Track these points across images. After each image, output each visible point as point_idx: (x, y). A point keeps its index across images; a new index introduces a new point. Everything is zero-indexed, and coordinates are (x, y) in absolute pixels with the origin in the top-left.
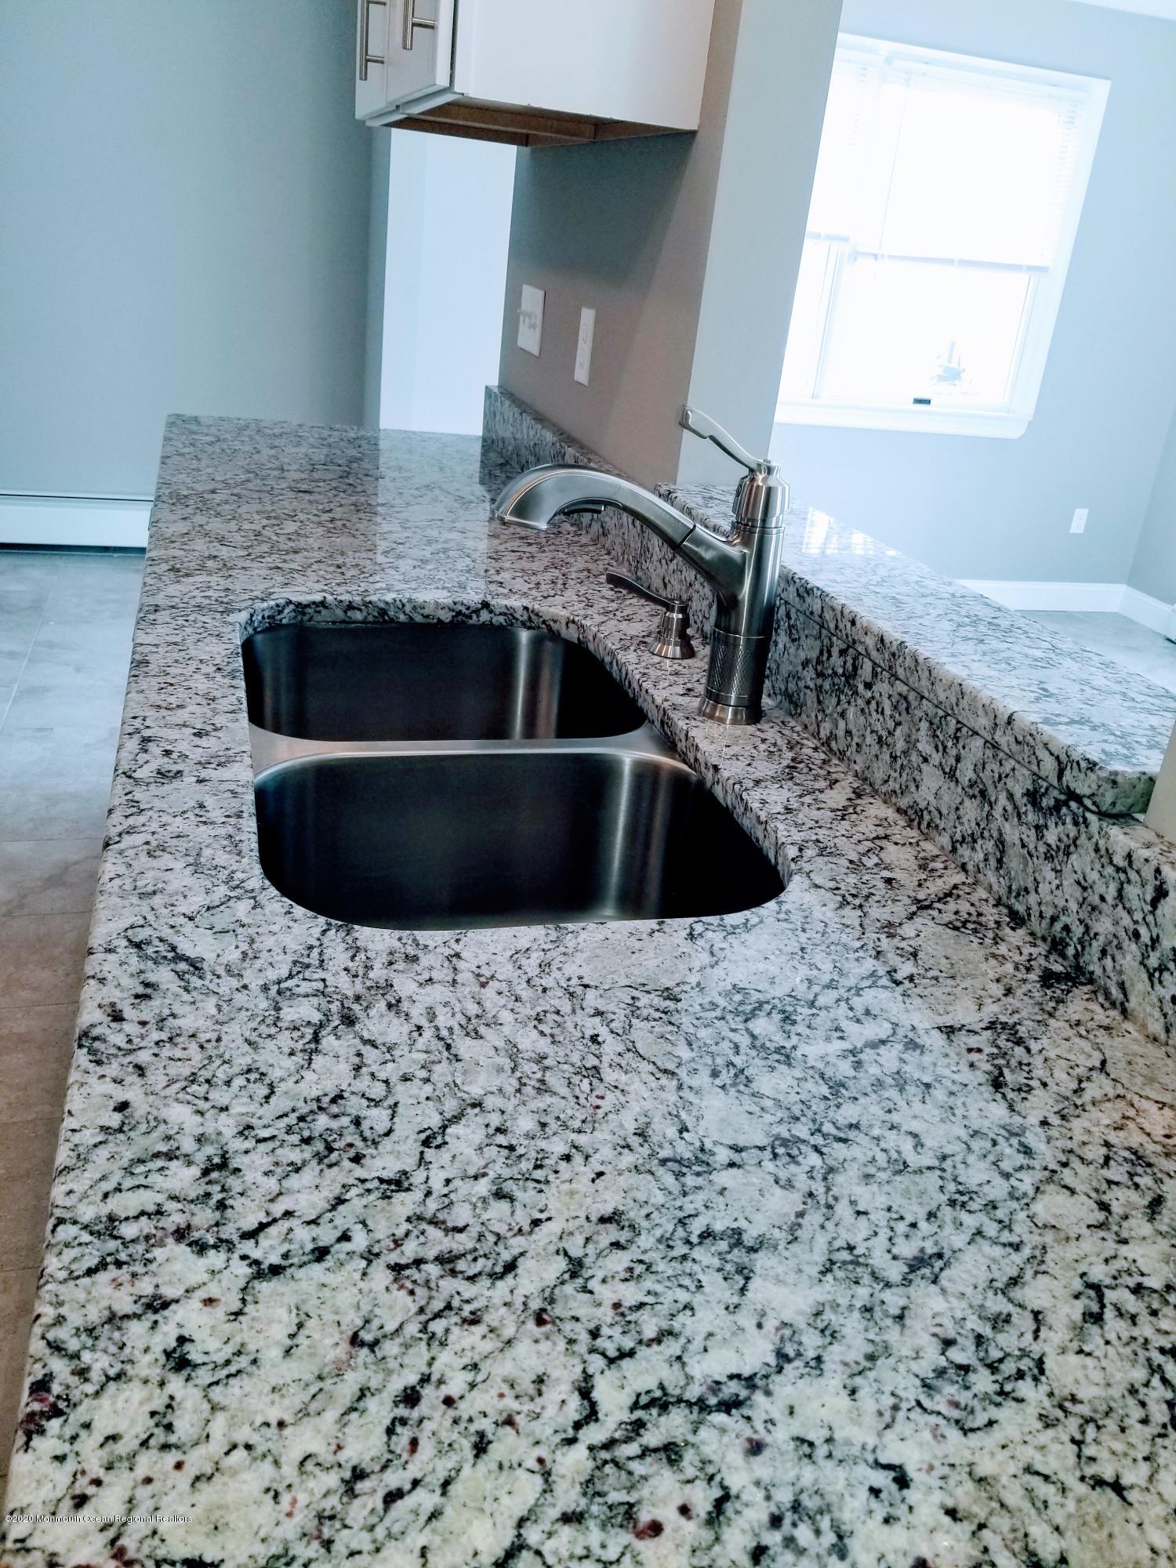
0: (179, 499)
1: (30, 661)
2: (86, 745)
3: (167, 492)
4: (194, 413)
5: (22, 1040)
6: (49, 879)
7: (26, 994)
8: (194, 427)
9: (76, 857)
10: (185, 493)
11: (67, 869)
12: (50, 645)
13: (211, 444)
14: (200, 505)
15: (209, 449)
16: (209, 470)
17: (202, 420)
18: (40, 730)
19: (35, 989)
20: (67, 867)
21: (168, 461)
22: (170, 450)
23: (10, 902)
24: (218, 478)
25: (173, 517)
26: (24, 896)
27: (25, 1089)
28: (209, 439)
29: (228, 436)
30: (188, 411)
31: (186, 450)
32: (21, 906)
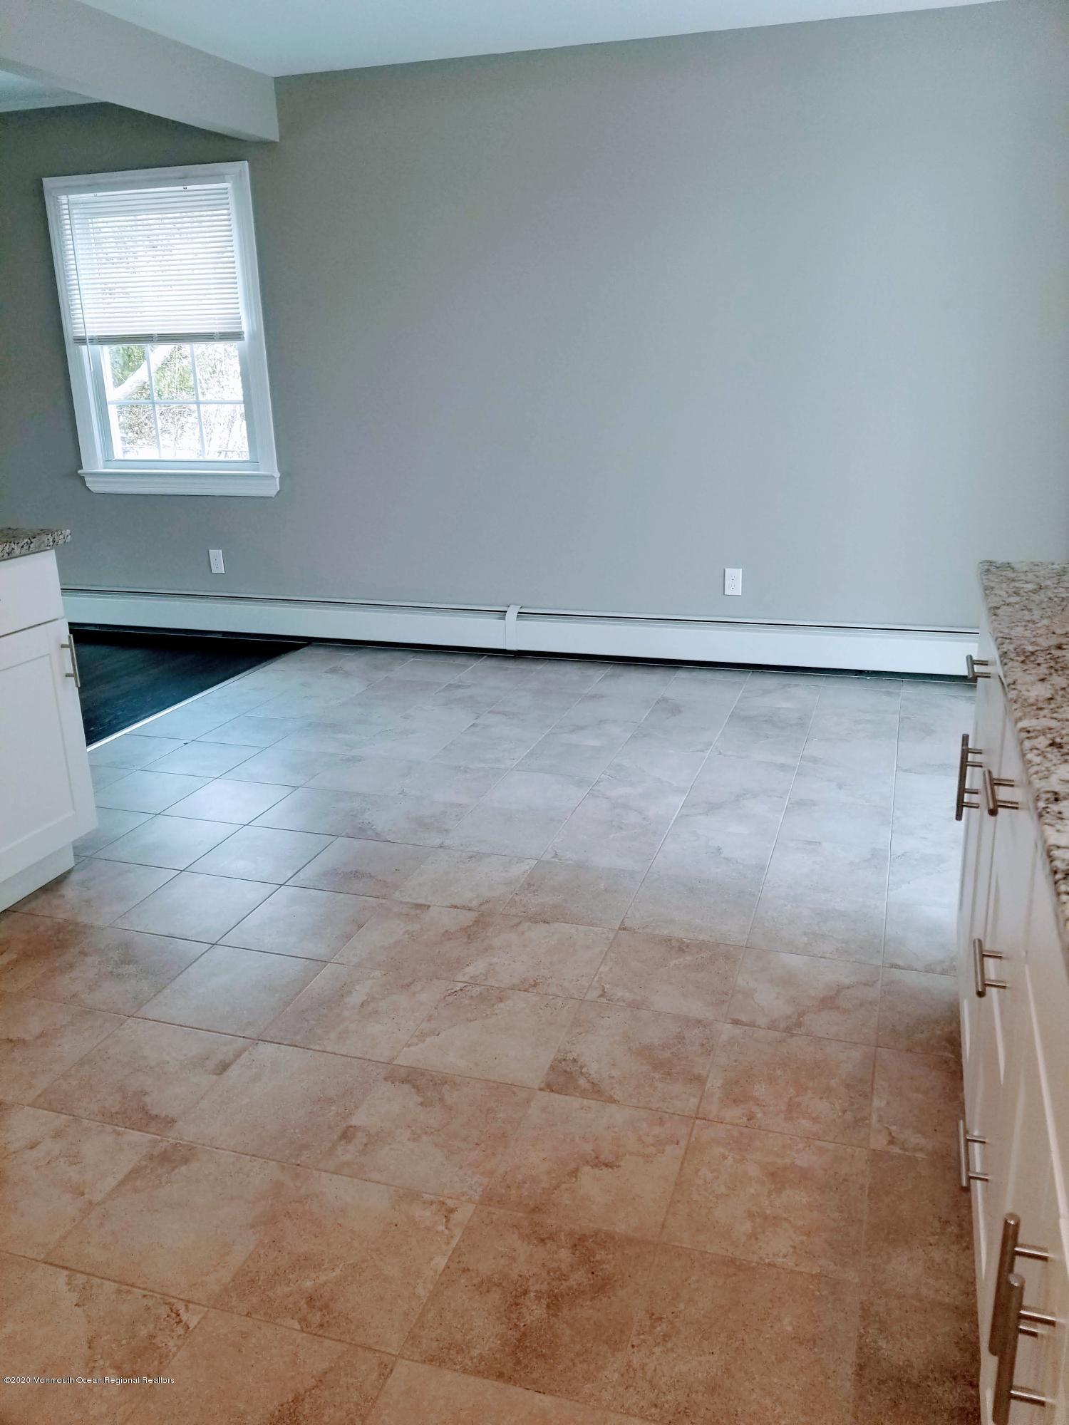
0: (1028, 658)
1: (798, 774)
2: (851, 863)
3: (1011, 647)
4: (1005, 560)
5: (804, 1176)
6: (823, 1000)
7: (806, 1123)
8: (1010, 574)
9: (847, 981)
10: (1030, 648)
11: (838, 992)
12: (815, 760)
13: (1035, 591)
14: (1052, 663)
15: (1036, 597)
16: (1045, 622)
17: (1016, 566)
18: (810, 843)
19: (815, 1120)
20: (840, 989)
21: (998, 612)
22: (995, 601)
23: (790, 1017)
24: (1058, 631)
25: (1029, 678)
26: (801, 1015)
27: (808, 1234)
28: (1031, 586)
29: (1048, 583)
30: (1000, 558)
31: (1012, 600)
32: (799, 1025)
